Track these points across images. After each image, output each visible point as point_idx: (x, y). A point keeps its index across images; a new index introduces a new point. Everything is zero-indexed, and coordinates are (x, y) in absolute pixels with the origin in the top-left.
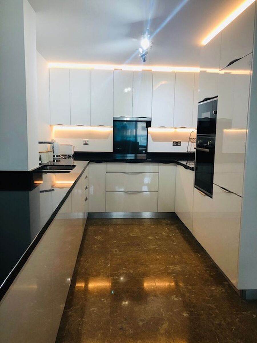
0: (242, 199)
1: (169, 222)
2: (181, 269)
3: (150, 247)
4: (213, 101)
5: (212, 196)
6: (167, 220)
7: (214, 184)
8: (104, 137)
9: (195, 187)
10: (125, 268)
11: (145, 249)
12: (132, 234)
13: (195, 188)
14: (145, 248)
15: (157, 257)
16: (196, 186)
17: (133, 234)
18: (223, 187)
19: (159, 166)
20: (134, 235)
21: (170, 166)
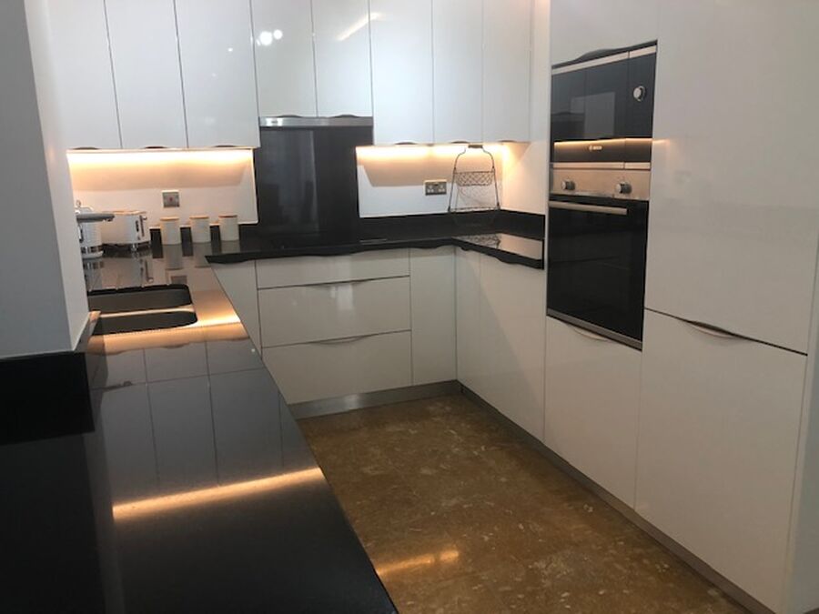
0: (807, 362)
1: (448, 409)
2: (572, 570)
3: (443, 504)
4: (628, 59)
5: (642, 345)
6: (440, 404)
7: (646, 311)
8: (229, 179)
9: (548, 315)
10: (412, 603)
11: (433, 513)
12: (369, 468)
13: (548, 317)
14: (432, 511)
15: (483, 538)
16: (552, 312)
17: (372, 468)
18: (699, 321)
19: (409, 256)
20: (376, 469)
21: (442, 254)
